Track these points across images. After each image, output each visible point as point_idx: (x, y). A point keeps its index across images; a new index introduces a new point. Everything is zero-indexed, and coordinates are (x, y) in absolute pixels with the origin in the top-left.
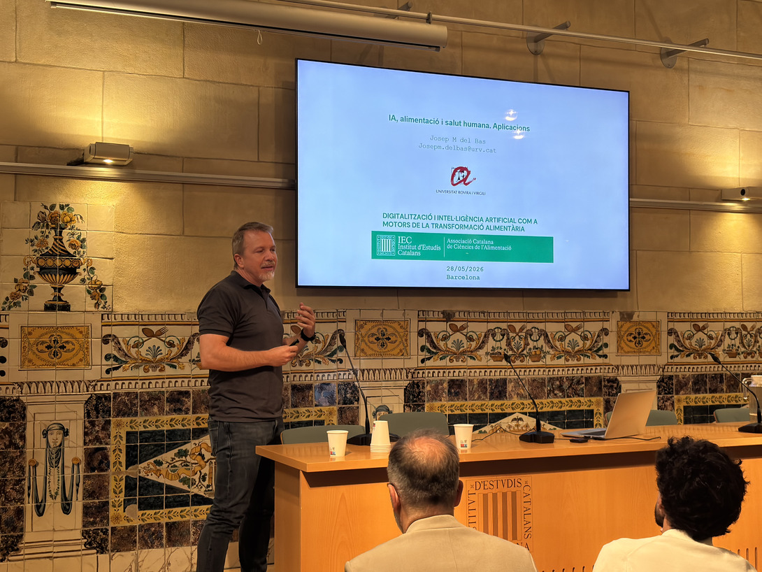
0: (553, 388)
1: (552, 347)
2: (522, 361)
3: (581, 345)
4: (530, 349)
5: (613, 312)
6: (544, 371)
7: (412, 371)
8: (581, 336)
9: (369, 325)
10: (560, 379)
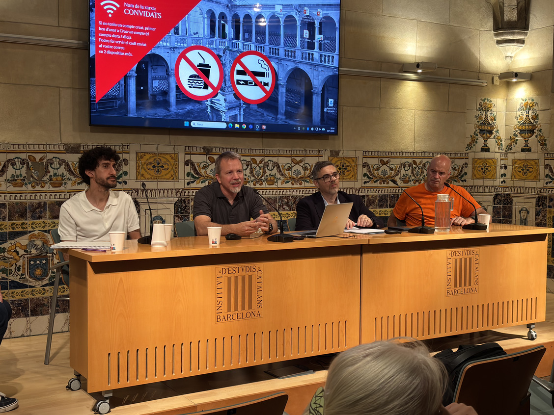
0: (282, 204)
1: (282, 175)
2: (260, 185)
3: (303, 174)
4: (267, 176)
5: (325, 150)
6: (276, 192)
7: (180, 191)
8: (303, 167)
9: (147, 156)
10: (288, 197)
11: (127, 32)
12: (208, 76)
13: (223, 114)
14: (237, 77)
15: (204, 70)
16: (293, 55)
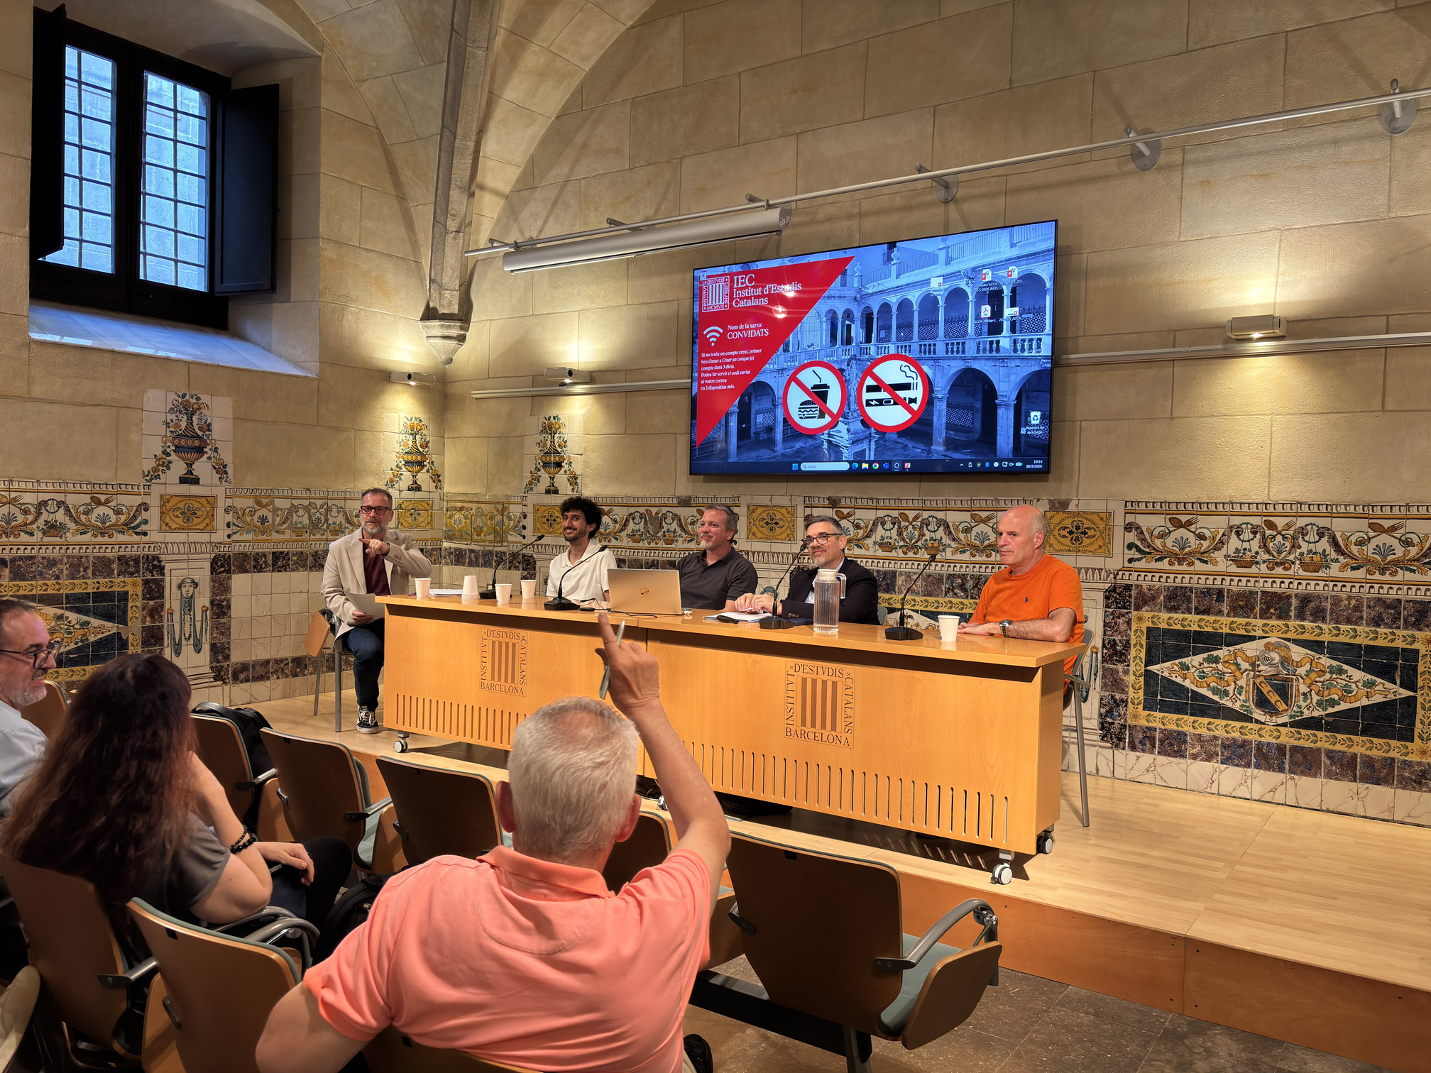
0: (952, 585)
1: (954, 540)
2: (914, 553)
4: (926, 541)
5: (1038, 500)
6: (942, 566)
9: (760, 510)
10: (963, 577)
11: (729, 360)
12: (825, 401)
13: (845, 451)
14: (866, 396)
15: (820, 393)
16: (960, 349)
